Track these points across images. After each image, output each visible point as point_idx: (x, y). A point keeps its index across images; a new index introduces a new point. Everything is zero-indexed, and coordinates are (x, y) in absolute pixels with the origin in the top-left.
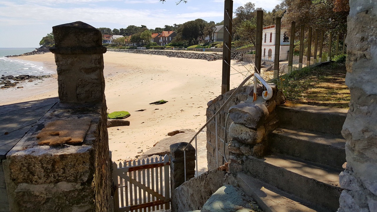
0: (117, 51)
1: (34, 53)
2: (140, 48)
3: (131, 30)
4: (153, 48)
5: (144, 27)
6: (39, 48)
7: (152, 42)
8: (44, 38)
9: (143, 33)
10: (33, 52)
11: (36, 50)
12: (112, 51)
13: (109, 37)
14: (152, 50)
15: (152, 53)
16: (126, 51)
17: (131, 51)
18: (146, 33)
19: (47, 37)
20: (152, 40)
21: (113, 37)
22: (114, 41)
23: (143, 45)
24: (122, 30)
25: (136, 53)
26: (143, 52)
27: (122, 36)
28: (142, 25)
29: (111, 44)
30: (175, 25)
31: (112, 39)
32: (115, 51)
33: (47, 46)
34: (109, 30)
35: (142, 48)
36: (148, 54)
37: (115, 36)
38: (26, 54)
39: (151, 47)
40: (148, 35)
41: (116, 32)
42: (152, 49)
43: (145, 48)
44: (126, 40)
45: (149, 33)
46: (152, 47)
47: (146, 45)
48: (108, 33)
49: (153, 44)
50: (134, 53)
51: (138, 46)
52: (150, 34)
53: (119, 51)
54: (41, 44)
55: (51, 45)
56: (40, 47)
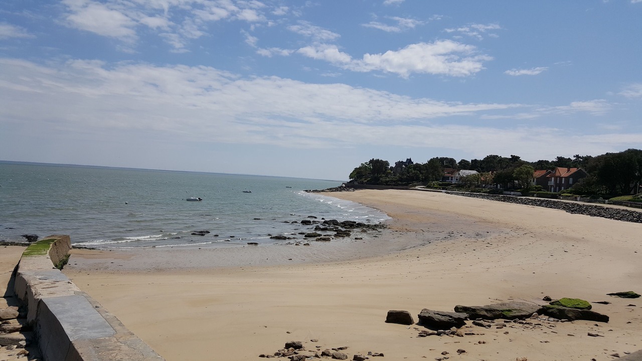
0: (467, 195)
1: (340, 189)
2: (509, 193)
3: (491, 162)
4: (535, 195)
5: (515, 159)
6: (348, 183)
7: (534, 184)
8: (356, 169)
9: (518, 169)
10: (340, 187)
11: (344, 185)
12: (457, 194)
13: (452, 173)
14: (534, 198)
15: (534, 203)
16: (483, 197)
17: (492, 196)
18: (524, 169)
19: (360, 168)
20: (534, 181)
21: (460, 173)
22: (461, 178)
23: (514, 188)
24: (475, 161)
25: (502, 201)
26: (516, 201)
27: (474, 172)
28: (511, 156)
29: (455, 184)
30: (577, 156)
31: (457, 175)
32: (463, 194)
33: (360, 181)
34: (452, 161)
35: (512, 193)
36: (525, 204)
37: (464, 171)
38: (331, 190)
39: (532, 193)
40: (528, 173)
41: (464, 165)
42: (533, 196)
43: (519, 193)
44: (482, 179)
45: (530, 169)
46: (534, 193)
47: (521, 188)
48: (451, 166)
49: (536, 187)
50: (499, 200)
51: (505, 190)
52: (531, 172)
53: (471, 195)
54: (350, 177)
55: (365, 180)
56: (349, 180)
